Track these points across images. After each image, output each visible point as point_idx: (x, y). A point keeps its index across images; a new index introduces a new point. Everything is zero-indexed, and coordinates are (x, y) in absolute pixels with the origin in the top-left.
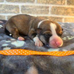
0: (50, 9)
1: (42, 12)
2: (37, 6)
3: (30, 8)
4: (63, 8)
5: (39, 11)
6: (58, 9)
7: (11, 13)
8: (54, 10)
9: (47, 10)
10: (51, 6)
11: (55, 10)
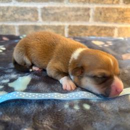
0: (91, 13)
1: (77, 18)
3: (57, 11)
4: (116, 10)
5: (72, 16)
6: (106, 11)
8: (99, 15)
9: (86, 14)
11: (101, 13)
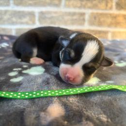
2: (66, 13)
4: (109, 16)
5: (68, 20)
6: (100, 17)
7: (22, 23)
10: (88, 12)
11: (95, 18)
